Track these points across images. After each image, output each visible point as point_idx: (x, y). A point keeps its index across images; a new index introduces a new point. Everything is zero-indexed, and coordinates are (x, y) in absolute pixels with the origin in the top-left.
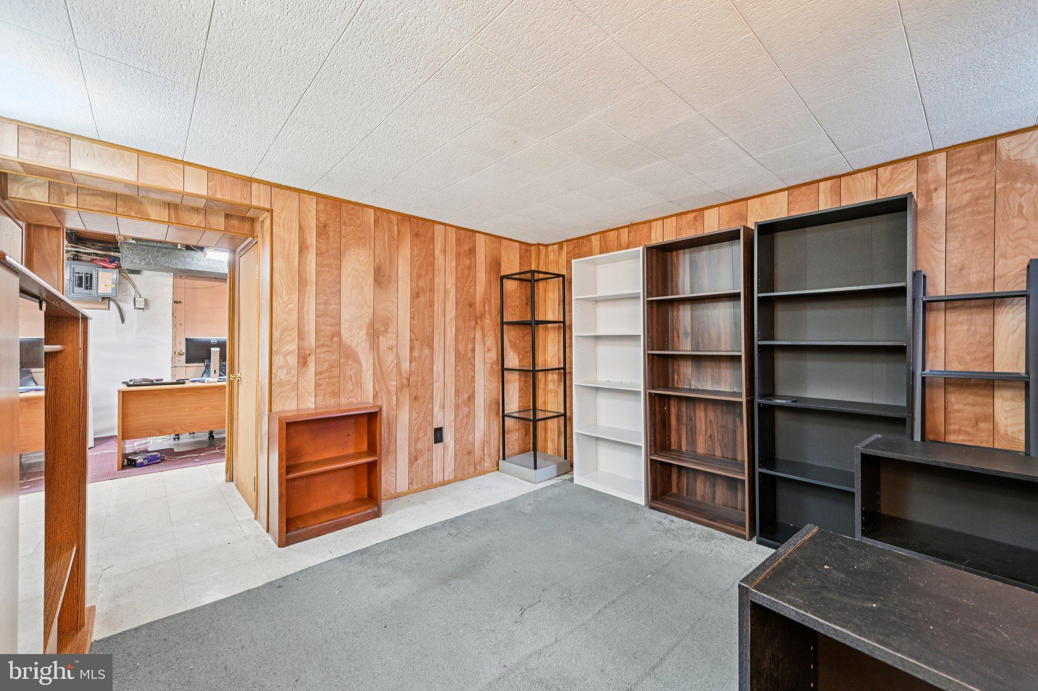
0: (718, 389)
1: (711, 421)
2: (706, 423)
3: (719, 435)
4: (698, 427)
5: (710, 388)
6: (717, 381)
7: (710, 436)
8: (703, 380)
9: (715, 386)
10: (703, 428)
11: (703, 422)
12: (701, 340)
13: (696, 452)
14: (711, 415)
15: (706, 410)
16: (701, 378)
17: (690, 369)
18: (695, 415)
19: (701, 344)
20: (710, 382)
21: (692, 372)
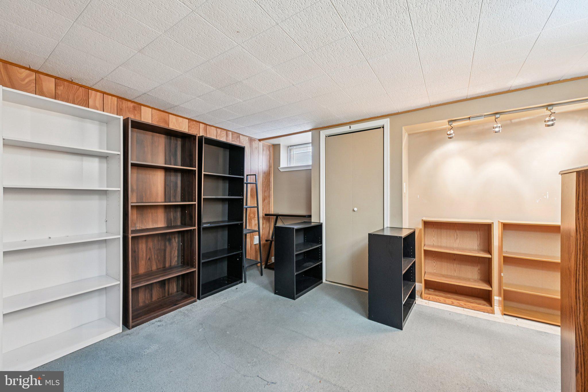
0: (156, 227)
1: (150, 249)
2: (146, 251)
3: (155, 256)
4: (140, 255)
5: (150, 226)
6: (156, 222)
7: (149, 259)
8: (146, 222)
9: (154, 225)
10: (145, 255)
11: (145, 251)
12: (144, 195)
13: (138, 274)
14: (150, 244)
15: (147, 242)
16: (144, 221)
17: (135, 216)
18: (138, 248)
19: (144, 198)
20: (150, 223)
21: (137, 217)
